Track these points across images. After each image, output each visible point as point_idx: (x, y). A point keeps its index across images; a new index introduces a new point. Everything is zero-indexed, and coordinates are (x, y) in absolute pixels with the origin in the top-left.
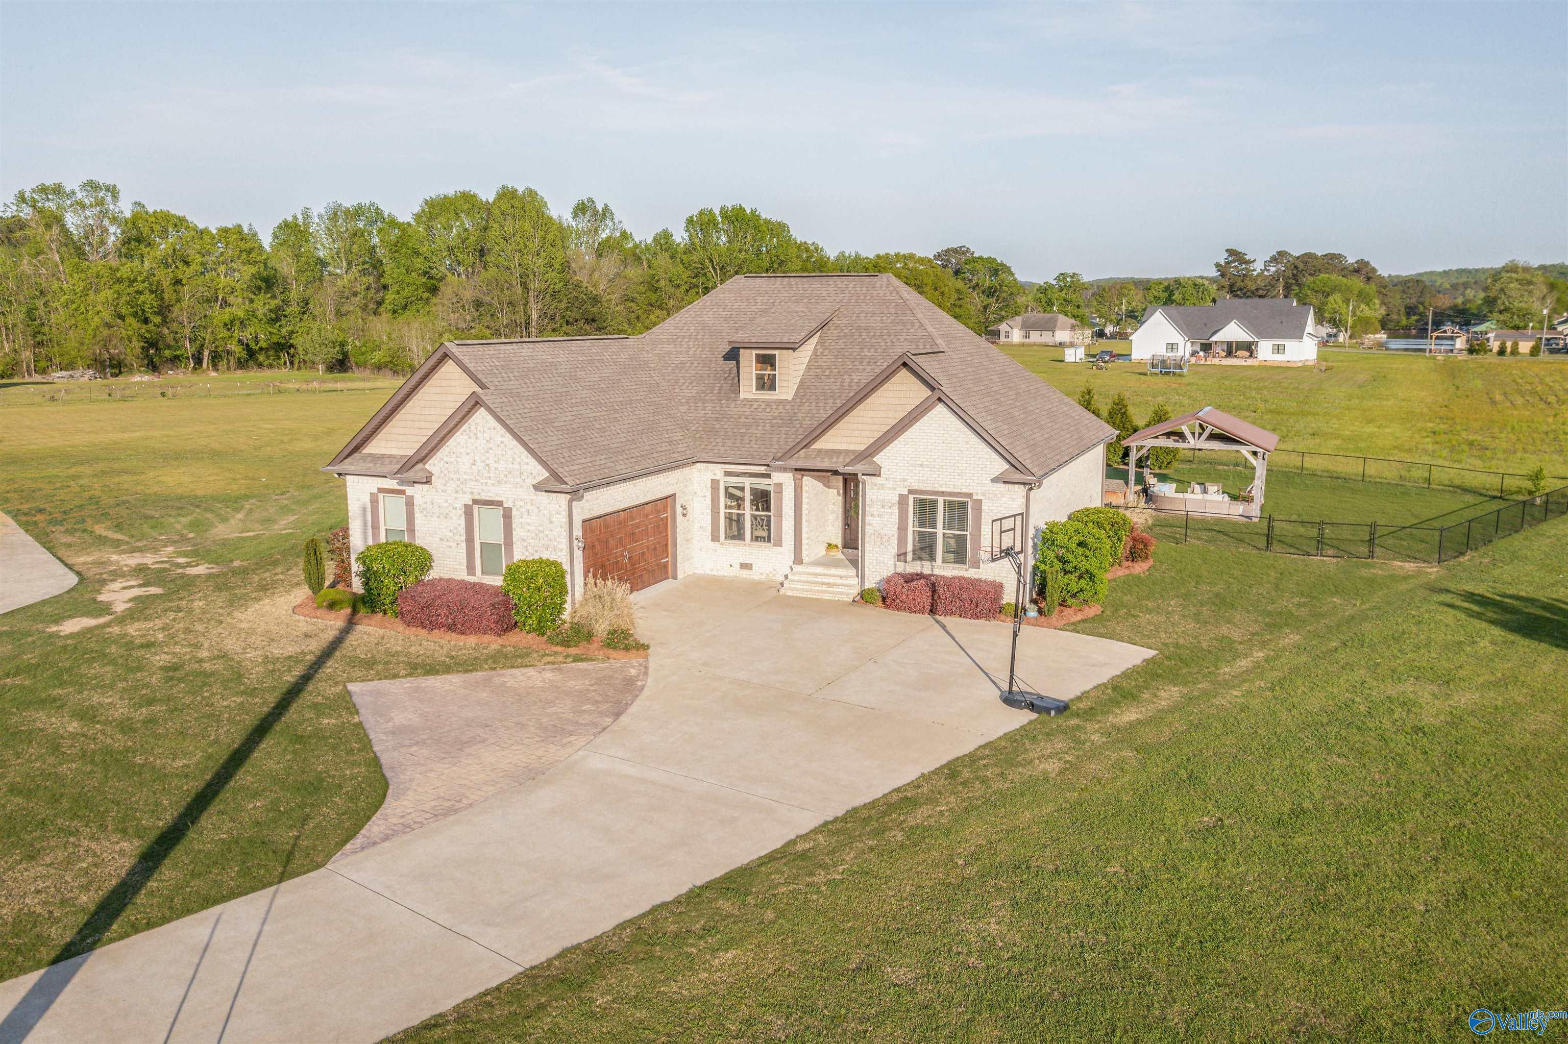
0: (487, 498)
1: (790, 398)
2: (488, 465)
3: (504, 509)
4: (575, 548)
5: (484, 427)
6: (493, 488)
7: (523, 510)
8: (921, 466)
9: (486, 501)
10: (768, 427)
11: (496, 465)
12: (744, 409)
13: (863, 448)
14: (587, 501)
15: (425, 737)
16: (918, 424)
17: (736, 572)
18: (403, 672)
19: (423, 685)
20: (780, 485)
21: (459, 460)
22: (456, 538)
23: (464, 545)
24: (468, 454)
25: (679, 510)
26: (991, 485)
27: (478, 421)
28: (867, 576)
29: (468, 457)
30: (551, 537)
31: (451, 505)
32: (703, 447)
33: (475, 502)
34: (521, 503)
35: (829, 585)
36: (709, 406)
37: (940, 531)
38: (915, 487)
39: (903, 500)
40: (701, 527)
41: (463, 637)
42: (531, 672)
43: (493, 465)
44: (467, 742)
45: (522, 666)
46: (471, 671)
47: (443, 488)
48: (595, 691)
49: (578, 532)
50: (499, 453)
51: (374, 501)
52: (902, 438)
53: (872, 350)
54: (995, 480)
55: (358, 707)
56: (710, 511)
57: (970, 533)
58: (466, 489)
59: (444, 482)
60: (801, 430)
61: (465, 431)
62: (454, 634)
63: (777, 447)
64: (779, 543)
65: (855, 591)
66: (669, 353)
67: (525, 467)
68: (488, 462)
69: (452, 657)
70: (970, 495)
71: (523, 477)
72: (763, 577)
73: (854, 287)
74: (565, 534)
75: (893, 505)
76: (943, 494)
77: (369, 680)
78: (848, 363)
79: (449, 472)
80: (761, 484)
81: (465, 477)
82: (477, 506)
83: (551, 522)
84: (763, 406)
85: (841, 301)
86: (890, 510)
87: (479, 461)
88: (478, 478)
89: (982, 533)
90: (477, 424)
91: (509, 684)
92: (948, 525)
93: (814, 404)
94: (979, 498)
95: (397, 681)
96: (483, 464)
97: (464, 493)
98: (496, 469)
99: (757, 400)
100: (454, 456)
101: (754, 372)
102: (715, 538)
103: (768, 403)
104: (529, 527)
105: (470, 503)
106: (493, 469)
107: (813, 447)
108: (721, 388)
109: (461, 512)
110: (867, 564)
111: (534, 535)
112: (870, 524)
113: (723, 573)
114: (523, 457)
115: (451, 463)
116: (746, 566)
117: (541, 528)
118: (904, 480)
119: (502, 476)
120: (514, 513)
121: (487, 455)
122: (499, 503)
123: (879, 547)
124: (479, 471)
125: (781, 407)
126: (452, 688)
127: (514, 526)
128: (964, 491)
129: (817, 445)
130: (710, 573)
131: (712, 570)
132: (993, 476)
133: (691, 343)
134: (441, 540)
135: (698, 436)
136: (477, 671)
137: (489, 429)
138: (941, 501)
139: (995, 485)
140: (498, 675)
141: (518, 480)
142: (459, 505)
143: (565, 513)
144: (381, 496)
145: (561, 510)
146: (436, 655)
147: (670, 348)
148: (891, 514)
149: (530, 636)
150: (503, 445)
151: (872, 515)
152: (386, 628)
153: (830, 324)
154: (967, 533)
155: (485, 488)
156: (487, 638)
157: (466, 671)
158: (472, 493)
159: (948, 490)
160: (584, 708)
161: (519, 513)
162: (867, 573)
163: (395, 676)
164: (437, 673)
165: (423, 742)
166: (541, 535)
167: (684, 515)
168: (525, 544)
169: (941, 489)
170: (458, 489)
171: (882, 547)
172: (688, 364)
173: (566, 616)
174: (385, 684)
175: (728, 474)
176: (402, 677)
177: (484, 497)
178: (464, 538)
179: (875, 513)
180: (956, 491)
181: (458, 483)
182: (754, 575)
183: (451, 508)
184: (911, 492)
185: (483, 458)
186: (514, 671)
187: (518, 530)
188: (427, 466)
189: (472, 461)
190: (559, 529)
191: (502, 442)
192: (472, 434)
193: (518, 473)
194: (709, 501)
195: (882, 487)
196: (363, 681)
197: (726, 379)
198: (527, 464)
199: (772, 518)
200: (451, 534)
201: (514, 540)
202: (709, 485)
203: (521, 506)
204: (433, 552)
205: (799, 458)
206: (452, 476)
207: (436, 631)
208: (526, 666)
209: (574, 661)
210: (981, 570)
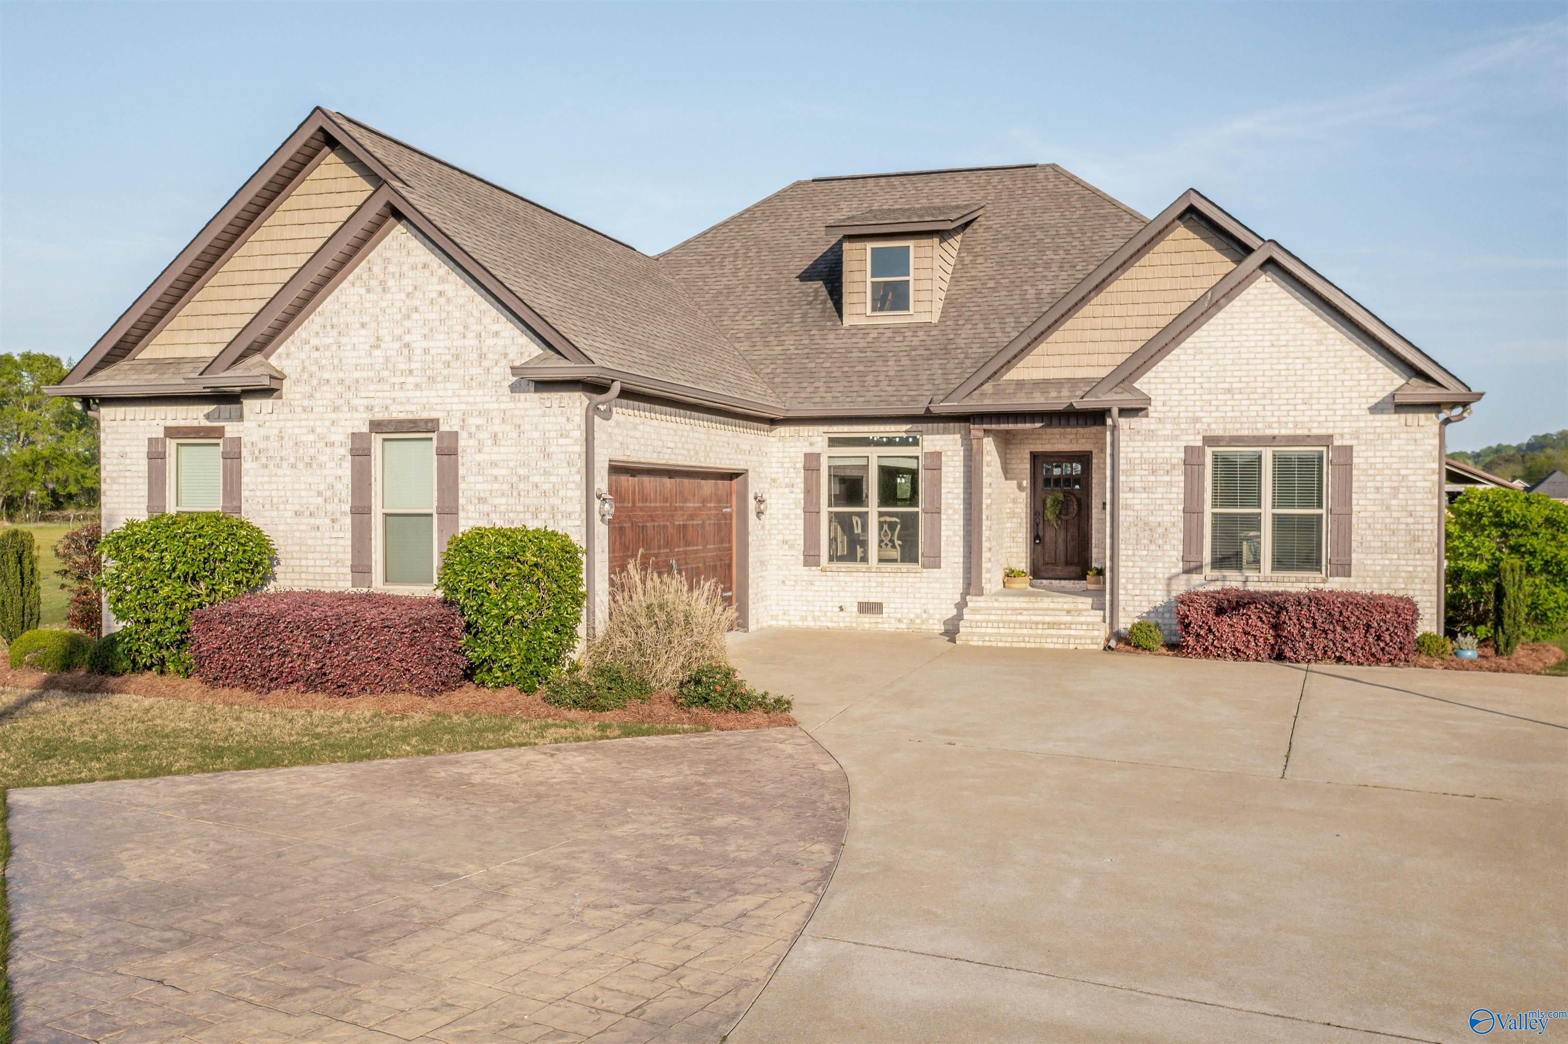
0: (402, 416)
1: (935, 319)
2: (407, 345)
3: (441, 437)
4: (597, 517)
5: (400, 265)
6: (418, 393)
7: (483, 435)
8: (1229, 391)
9: (401, 422)
10: (905, 361)
11: (426, 344)
12: (854, 340)
13: (1103, 373)
14: (618, 424)
15: (224, 917)
16: (1220, 315)
17: (852, 620)
18: (182, 763)
19: (234, 787)
20: (938, 455)
21: (343, 340)
22: (329, 508)
23: (347, 521)
24: (363, 325)
25: (752, 504)
26: (1371, 417)
27: (388, 254)
28: (1122, 604)
29: (363, 332)
30: (547, 487)
31: (321, 437)
32: (790, 395)
33: (377, 426)
34: (480, 421)
35: (1052, 625)
36: (790, 340)
37: (1267, 511)
38: (1217, 430)
39: (1192, 458)
40: (785, 542)
41: (343, 701)
42: (528, 755)
43: (418, 345)
44: (382, 928)
45: (500, 746)
46: (368, 757)
47: (306, 403)
48: (718, 785)
49: (602, 483)
50: (432, 316)
51: (156, 456)
52: (1189, 343)
53: (1061, 252)
54: (1375, 409)
55: (15, 840)
56: (800, 512)
57: (1330, 511)
58: (356, 402)
59: (308, 389)
60: (968, 362)
61: (360, 278)
62: (321, 698)
63: (930, 387)
64: (935, 562)
65: (1102, 633)
66: (704, 277)
67: (491, 342)
68: (407, 338)
69: (318, 736)
70: (1325, 441)
71: (486, 363)
72: (903, 626)
73: (1001, 181)
74: (579, 478)
75: (1174, 467)
76: (1272, 440)
77: (81, 781)
78: (1026, 270)
79: (321, 368)
80: (898, 457)
81: (357, 375)
82: (379, 437)
83: (548, 456)
84: (888, 334)
85: (985, 198)
86: (1168, 478)
87: (388, 338)
88: (385, 374)
89: (1355, 508)
90: (387, 261)
91: (477, 779)
92: (1282, 498)
93: (981, 326)
94: (1346, 443)
95: (161, 783)
96: (397, 345)
97: (353, 409)
98: (426, 351)
99: (875, 327)
100: (334, 333)
101: (869, 279)
102: (811, 559)
103: (897, 330)
104: (495, 471)
105: (365, 429)
106: (419, 351)
107: (1007, 377)
108: (804, 316)
109: (344, 451)
110: (1122, 581)
111: (505, 487)
112: (1128, 507)
113: (825, 623)
114: (487, 320)
115: (327, 347)
116: (869, 608)
117: (522, 471)
118: (1196, 420)
119: (439, 365)
120: (462, 443)
121: (407, 324)
122: (431, 426)
123: (1146, 548)
124: (387, 359)
125: (921, 333)
126: (317, 790)
127: (461, 471)
128: (1315, 432)
129: (1013, 375)
130: (800, 624)
131: (804, 618)
132: (1374, 401)
133: (739, 263)
134: (297, 514)
135: (777, 380)
136: (385, 756)
137: (414, 268)
138: (1267, 455)
139: (1378, 417)
140: (445, 763)
141: (474, 371)
142: (341, 437)
143: (578, 434)
144: (171, 444)
145: (569, 426)
146: (276, 732)
147: (706, 270)
148: (1170, 484)
149: (503, 694)
150: (442, 300)
151: (1131, 490)
152: (159, 694)
153: (975, 225)
154: (1323, 511)
155: (398, 394)
156: (400, 701)
157: (352, 759)
158: (370, 408)
159: (1284, 432)
160: (721, 821)
161: (472, 442)
162: (1122, 597)
163: (157, 772)
164: (275, 763)
165: (215, 936)
166: (521, 486)
167: (759, 513)
168: (486, 508)
169: (1269, 432)
170: (339, 402)
171: (1152, 547)
172: (740, 289)
173: (579, 653)
174: (127, 787)
175: (834, 442)
176: (178, 773)
177: (397, 413)
178: (347, 508)
179: (1138, 485)
180: (1299, 432)
181: (339, 389)
182: (886, 623)
183: (321, 445)
184: (1210, 441)
185: (398, 332)
186: (482, 755)
187: (471, 479)
188: (273, 361)
189: (372, 340)
190: (564, 471)
191: (441, 294)
192: (374, 283)
193: (475, 356)
194: (799, 494)
195: (1151, 435)
196: (62, 782)
197: (810, 303)
198: (496, 334)
199: (921, 517)
200: (320, 500)
201: (462, 501)
202: (800, 465)
203: (478, 427)
204: (278, 543)
205: (983, 395)
206: (326, 376)
207: (279, 692)
208: (510, 745)
209: (627, 734)
210: (1352, 579)
